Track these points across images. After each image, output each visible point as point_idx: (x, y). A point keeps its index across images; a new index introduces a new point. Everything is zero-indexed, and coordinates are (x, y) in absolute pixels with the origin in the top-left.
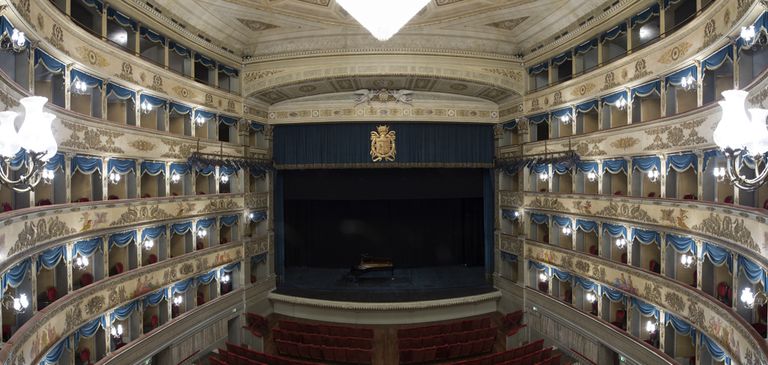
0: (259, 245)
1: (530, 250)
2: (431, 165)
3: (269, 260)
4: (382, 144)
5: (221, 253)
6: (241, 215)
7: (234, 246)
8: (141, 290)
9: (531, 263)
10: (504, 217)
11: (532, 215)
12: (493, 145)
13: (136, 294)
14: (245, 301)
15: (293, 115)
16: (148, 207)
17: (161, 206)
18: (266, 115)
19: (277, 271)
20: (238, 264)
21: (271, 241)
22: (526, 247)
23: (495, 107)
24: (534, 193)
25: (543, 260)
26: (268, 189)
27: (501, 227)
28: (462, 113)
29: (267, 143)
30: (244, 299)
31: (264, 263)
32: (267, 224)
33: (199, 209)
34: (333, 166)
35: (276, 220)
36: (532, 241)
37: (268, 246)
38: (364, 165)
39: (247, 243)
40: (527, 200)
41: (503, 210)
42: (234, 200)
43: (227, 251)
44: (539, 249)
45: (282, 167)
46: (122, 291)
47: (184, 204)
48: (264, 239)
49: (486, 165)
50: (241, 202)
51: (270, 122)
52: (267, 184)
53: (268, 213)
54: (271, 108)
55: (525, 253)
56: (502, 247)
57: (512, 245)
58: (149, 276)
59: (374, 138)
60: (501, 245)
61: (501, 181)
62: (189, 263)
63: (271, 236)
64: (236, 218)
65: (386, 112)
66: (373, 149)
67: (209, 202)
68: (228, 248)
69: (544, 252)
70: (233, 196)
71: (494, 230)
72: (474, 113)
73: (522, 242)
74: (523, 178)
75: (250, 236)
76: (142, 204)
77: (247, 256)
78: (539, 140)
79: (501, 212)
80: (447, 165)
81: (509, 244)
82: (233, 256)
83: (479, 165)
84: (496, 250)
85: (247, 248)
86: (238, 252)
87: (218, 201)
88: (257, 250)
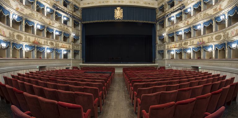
0: (77, 47)
1: (168, 46)
2: (135, 21)
3: (80, 53)
4: (118, 13)
5: (64, 44)
6: (71, 34)
7: (68, 44)
8: (36, 42)
9: (168, 51)
10: (159, 39)
11: (168, 35)
12: (156, 16)
13: (34, 43)
14: (71, 63)
15: (88, 4)
16: (39, 16)
17: (43, 18)
18: (79, 4)
19: (83, 57)
20: (70, 51)
21: (81, 47)
22: (166, 46)
23: (156, 2)
24: (169, 26)
25: (172, 48)
26: (80, 29)
27: (158, 43)
28: (145, 3)
29: (80, 14)
30: (71, 62)
31: (78, 54)
32: (79, 42)
33: (56, 26)
34: (102, 21)
35: (82, 40)
36: (168, 43)
37: (79, 48)
38: (112, 21)
39: (72, 44)
40: (167, 30)
41: (159, 37)
42: (68, 28)
43: (66, 44)
44: (171, 44)
45: (84, 22)
46: (29, 39)
47: (51, 21)
48: (79, 46)
49: (153, 23)
50: (71, 30)
51: (81, 7)
52: (80, 28)
53: (80, 37)
54: (81, 2)
55: (166, 48)
56: (158, 49)
57: (162, 47)
58: (39, 39)
59: (116, 11)
60: (158, 48)
61: (158, 27)
62: (53, 42)
63: (81, 46)
64: (69, 35)
65: (120, 2)
66: (115, 15)
67: (60, 25)
68: (66, 43)
69: (173, 44)
70: (68, 26)
71: (156, 44)
72: (149, 4)
73: (165, 44)
74: (165, 23)
75: (74, 42)
76: (37, 13)
77: (72, 49)
78: (171, 8)
79: (158, 38)
80: (140, 21)
81: (161, 47)
82: (68, 47)
83: (151, 22)
84: (156, 51)
85: (72, 46)
86: (69, 46)
87: (63, 26)
88: (76, 48)
